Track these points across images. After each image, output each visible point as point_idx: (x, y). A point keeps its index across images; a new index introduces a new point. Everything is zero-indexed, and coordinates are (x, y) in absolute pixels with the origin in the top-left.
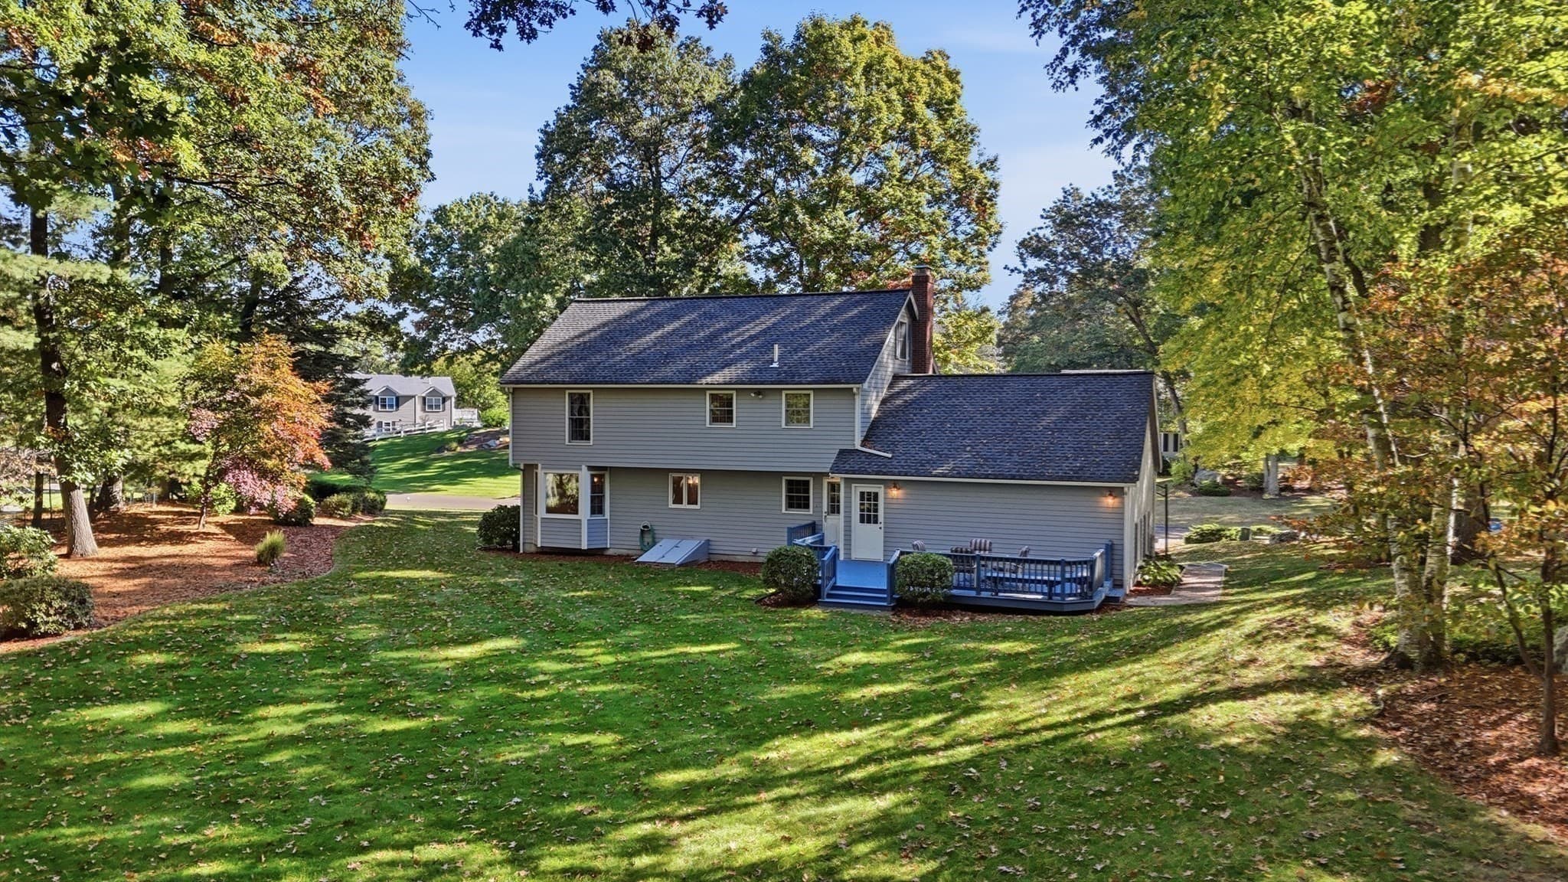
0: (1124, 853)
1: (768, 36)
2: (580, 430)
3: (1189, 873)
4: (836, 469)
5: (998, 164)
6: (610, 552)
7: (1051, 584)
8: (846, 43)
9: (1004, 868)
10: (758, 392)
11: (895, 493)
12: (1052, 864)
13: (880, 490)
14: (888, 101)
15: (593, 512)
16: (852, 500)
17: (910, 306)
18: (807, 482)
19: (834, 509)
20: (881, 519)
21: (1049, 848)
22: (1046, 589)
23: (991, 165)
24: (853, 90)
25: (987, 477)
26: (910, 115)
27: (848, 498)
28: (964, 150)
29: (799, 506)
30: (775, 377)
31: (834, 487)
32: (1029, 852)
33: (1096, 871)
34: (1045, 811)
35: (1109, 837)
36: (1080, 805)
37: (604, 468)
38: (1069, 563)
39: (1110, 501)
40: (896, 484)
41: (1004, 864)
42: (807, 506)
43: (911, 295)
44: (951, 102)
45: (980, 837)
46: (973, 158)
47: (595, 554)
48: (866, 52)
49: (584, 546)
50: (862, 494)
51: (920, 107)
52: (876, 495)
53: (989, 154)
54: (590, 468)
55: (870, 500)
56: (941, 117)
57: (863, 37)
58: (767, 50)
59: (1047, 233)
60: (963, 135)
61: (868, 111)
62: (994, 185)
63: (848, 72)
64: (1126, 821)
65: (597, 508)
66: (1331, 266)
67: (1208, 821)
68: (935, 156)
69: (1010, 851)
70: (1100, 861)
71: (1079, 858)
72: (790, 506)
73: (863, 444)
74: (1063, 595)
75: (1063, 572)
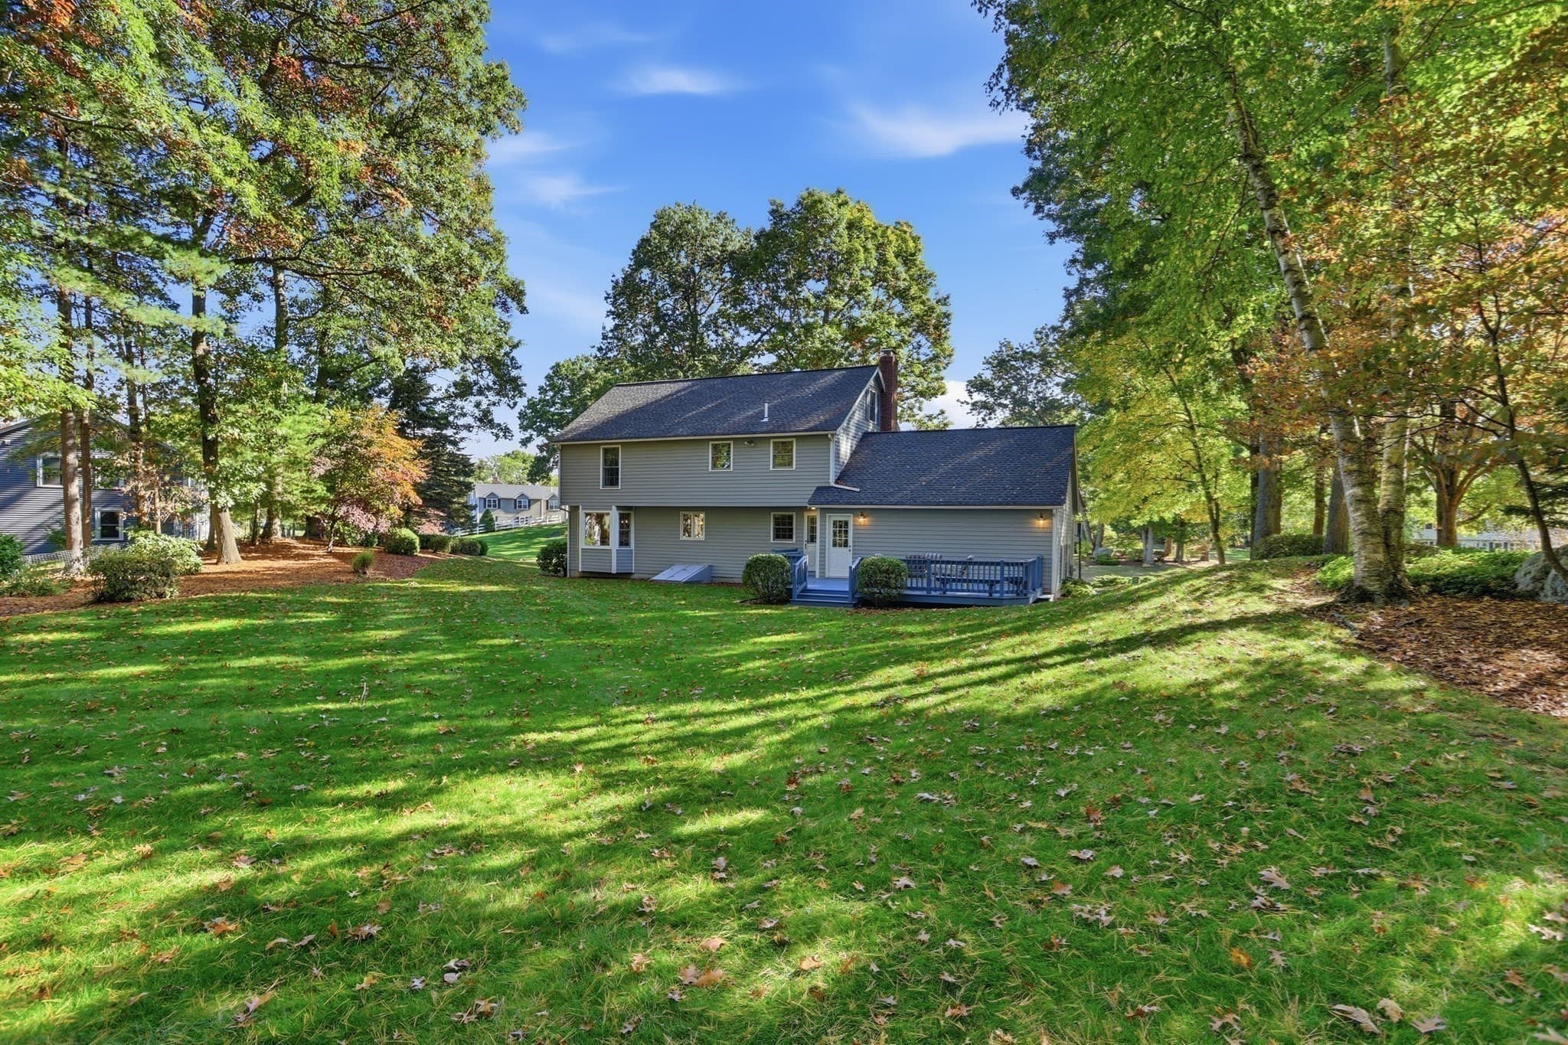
0: (1096, 775)
1: (773, 203)
2: (612, 478)
3: (1196, 797)
4: (812, 502)
5: (950, 300)
6: (635, 576)
7: (992, 583)
8: (831, 205)
9: (926, 795)
10: (751, 441)
11: (862, 520)
12: (996, 791)
13: (850, 518)
14: (866, 250)
15: (621, 544)
16: (826, 529)
17: (877, 378)
18: (791, 517)
19: (812, 539)
20: (850, 543)
21: (990, 771)
22: (987, 588)
23: (944, 301)
24: (838, 239)
25: (938, 504)
26: (883, 261)
27: (823, 527)
28: (924, 290)
29: (784, 537)
30: (765, 428)
31: (813, 521)
32: (961, 776)
33: (1058, 798)
34: (986, 732)
35: (1072, 758)
36: (1030, 725)
37: (630, 508)
38: (1007, 564)
39: (1041, 523)
40: (862, 513)
41: (926, 790)
42: (791, 537)
43: (878, 370)
44: (913, 255)
45: (898, 760)
46: (931, 295)
47: (623, 576)
48: (847, 214)
49: (614, 571)
50: (835, 523)
51: (890, 256)
52: (846, 523)
53: (942, 295)
54: (619, 508)
55: (842, 527)
56: (905, 264)
57: (845, 203)
58: (773, 212)
59: (988, 375)
60: (923, 279)
61: (850, 252)
62: (947, 316)
63: (835, 225)
64: (1093, 740)
65: (624, 542)
66: (1271, 212)
67: (1200, 737)
68: (902, 295)
69: (936, 775)
70: (1063, 785)
71: (1033, 782)
72: (777, 536)
73: (837, 482)
74: (1001, 592)
75: (1002, 571)
